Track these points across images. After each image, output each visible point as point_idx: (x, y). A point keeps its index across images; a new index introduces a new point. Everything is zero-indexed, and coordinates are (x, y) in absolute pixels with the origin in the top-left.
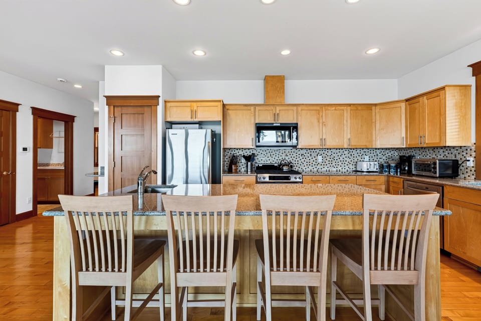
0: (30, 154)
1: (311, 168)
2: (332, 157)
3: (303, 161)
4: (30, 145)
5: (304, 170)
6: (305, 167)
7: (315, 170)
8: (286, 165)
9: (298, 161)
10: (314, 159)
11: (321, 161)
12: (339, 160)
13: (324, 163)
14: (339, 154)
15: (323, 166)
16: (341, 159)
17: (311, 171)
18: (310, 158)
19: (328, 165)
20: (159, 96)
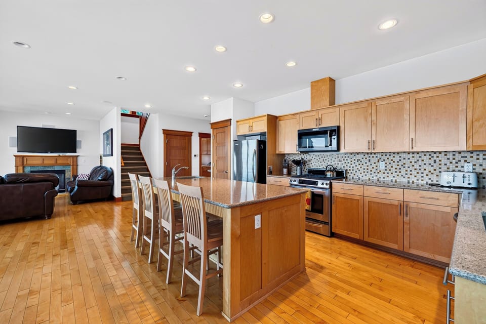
0: (198, 158)
1: (369, 176)
2: (400, 163)
3: (359, 168)
4: (198, 153)
5: (361, 177)
6: (362, 175)
7: (375, 178)
8: (331, 171)
9: (353, 167)
10: (374, 166)
11: (384, 168)
12: (411, 168)
13: (388, 171)
14: (413, 160)
15: (386, 175)
16: (417, 166)
17: (369, 180)
18: (368, 164)
19: (394, 174)
20: (231, 119)
